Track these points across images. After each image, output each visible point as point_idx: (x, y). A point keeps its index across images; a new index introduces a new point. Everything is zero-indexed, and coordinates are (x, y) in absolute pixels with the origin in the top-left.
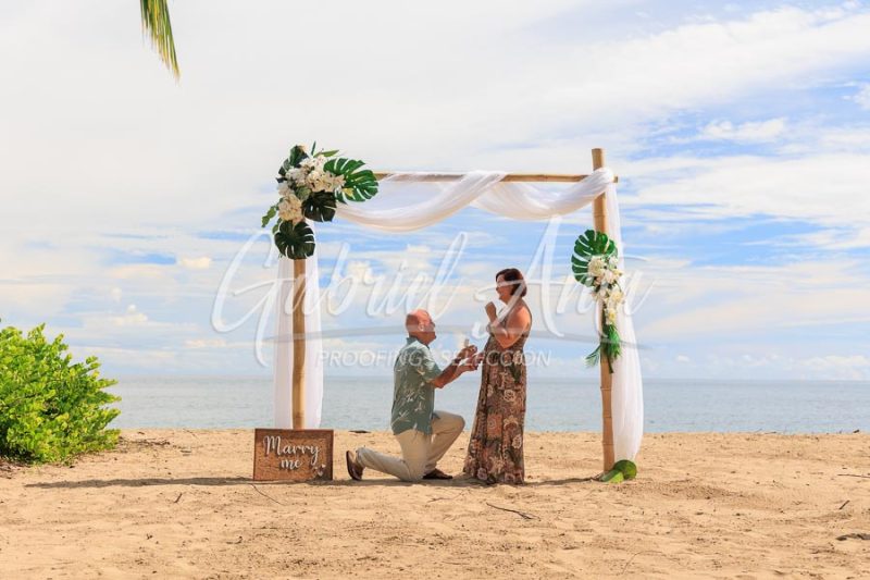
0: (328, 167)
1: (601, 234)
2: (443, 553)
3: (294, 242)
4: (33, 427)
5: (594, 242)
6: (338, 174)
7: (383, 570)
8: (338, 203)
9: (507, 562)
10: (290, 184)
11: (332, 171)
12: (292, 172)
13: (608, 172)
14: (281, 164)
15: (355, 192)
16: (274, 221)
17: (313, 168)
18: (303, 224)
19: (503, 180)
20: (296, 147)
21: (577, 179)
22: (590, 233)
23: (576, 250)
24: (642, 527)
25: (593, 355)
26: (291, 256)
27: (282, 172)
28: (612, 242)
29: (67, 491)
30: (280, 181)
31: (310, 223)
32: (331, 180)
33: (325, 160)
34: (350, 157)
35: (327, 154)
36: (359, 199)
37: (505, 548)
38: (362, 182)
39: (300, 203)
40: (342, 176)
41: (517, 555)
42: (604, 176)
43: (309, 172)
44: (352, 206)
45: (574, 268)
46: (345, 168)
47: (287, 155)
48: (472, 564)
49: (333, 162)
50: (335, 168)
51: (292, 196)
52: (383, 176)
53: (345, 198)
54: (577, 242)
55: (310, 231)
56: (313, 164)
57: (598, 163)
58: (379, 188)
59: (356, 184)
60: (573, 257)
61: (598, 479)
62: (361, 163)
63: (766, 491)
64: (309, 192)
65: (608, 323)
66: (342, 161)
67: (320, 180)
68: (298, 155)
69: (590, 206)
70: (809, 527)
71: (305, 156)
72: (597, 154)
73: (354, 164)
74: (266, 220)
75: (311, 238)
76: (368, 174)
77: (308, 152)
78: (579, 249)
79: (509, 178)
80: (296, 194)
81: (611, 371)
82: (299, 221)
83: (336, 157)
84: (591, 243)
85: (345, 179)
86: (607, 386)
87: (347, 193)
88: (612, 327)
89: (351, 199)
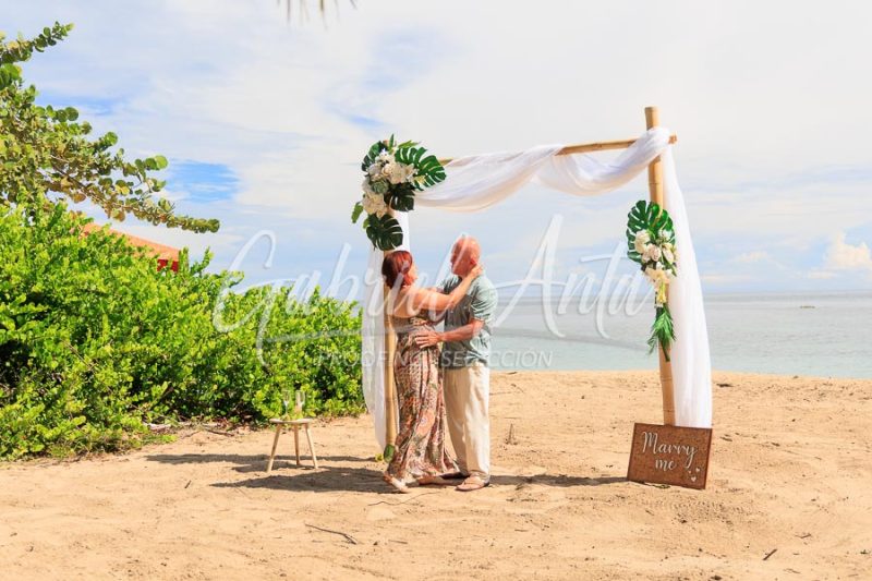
0: (398, 157)
1: (654, 203)
3: (382, 234)
5: (645, 215)
6: (407, 163)
8: (416, 192)
10: (369, 179)
11: (401, 161)
13: (661, 133)
15: (427, 177)
16: (364, 216)
17: (387, 162)
18: (387, 216)
19: (560, 153)
20: (378, 142)
21: (630, 143)
22: (641, 204)
25: (651, 341)
26: (382, 248)
27: (364, 169)
28: (665, 212)
31: (398, 215)
32: (403, 171)
36: (432, 184)
38: (433, 170)
39: (381, 196)
40: (412, 164)
42: (654, 139)
43: (382, 166)
44: (428, 192)
45: (627, 244)
46: (411, 157)
50: (403, 158)
51: (371, 192)
53: (421, 186)
54: (629, 215)
55: (396, 222)
56: (386, 158)
57: (650, 125)
58: (446, 173)
59: (426, 170)
60: (628, 231)
62: (423, 150)
64: (387, 185)
65: (659, 304)
66: (405, 151)
67: (396, 172)
69: (646, 172)
72: (649, 112)
73: (416, 152)
74: (355, 216)
75: (399, 229)
76: (432, 159)
78: (630, 223)
79: (566, 151)
80: (373, 189)
81: (668, 359)
82: (384, 214)
83: (400, 146)
84: (642, 216)
85: (415, 167)
86: (666, 376)
87: (421, 181)
88: (664, 308)
89: (426, 186)
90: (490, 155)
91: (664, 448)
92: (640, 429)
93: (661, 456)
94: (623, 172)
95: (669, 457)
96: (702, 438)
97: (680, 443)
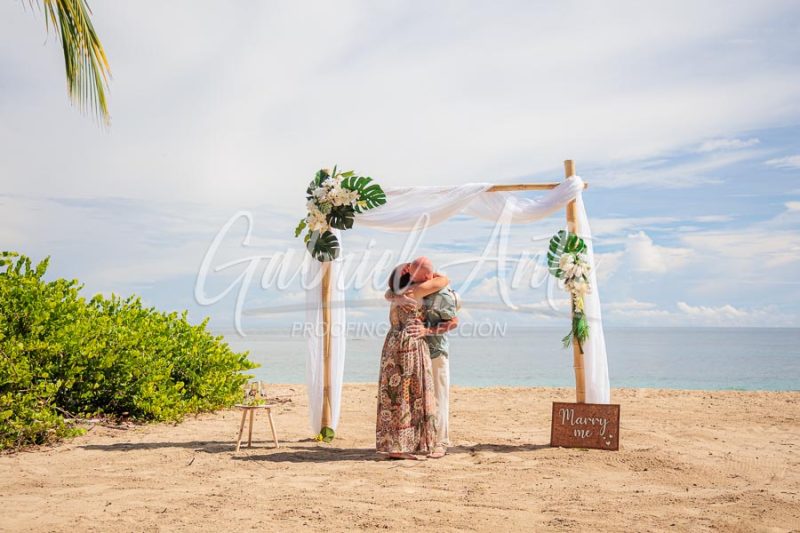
0: (344, 185)
1: (573, 233)
3: (324, 246)
5: (566, 241)
6: (352, 190)
8: (356, 213)
10: (315, 201)
11: (347, 187)
12: (318, 191)
13: (578, 181)
14: (308, 185)
15: (368, 203)
16: (305, 231)
17: (333, 187)
18: (328, 233)
19: (489, 190)
20: (321, 171)
21: (552, 186)
22: (561, 233)
23: (551, 249)
25: (566, 338)
26: (320, 259)
27: (309, 191)
28: (581, 240)
30: (309, 199)
31: (336, 232)
32: (347, 195)
33: (343, 179)
35: (343, 175)
36: (371, 207)
38: (374, 196)
39: (324, 217)
40: (356, 191)
42: (573, 184)
43: (329, 191)
44: (366, 214)
45: (549, 264)
46: (358, 184)
47: (313, 177)
49: (346, 180)
50: (349, 185)
51: (317, 211)
52: (393, 193)
53: (361, 209)
54: (551, 241)
55: (335, 238)
56: (332, 184)
57: (569, 173)
58: (387, 199)
59: (368, 197)
60: (549, 254)
62: (369, 180)
64: (330, 206)
65: (578, 310)
66: (354, 179)
67: (340, 196)
68: (323, 175)
69: (564, 210)
71: (328, 177)
72: (569, 164)
73: (363, 181)
74: (299, 230)
75: (336, 244)
76: (377, 188)
77: (330, 173)
78: (553, 247)
79: (495, 188)
80: (320, 209)
81: (582, 352)
82: (325, 231)
83: (350, 176)
84: (563, 242)
85: (359, 193)
86: (579, 365)
87: (362, 205)
88: (582, 313)
89: (365, 209)
90: (425, 188)
91: (579, 420)
92: (557, 407)
93: (579, 427)
94: (547, 208)
95: (585, 427)
96: (612, 412)
97: (594, 416)
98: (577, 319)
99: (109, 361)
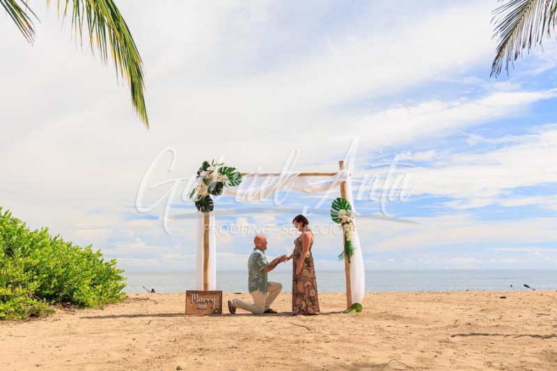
0: (220, 170)
1: (344, 199)
2: (268, 345)
3: (204, 205)
4: (85, 291)
5: (341, 204)
6: (224, 174)
7: (240, 353)
8: (224, 187)
9: (297, 349)
10: (203, 178)
11: (221, 172)
12: (203, 173)
14: (198, 170)
15: (232, 182)
16: (195, 196)
17: (213, 171)
18: (208, 196)
20: (205, 162)
22: (338, 199)
24: (362, 332)
25: (341, 255)
26: (203, 211)
27: (199, 173)
28: (349, 203)
29: (99, 320)
30: (198, 177)
31: (211, 196)
32: (221, 177)
33: (218, 167)
34: (229, 165)
35: (219, 165)
36: (234, 185)
37: (297, 342)
38: (236, 178)
39: (207, 187)
41: (302, 345)
43: (210, 173)
45: (332, 215)
46: (227, 171)
47: (201, 166)
48: (281, 349)
49: (221, 168)
50: (223, 171)
51: (204, 184)
52: (245, 174)
53: (227, 185)
54: (333, 203)
55: (211, 200)
56: (213, 169)
57: (342, 167)
59: (232, 178)
60: (332, 210)
61: (344, 312)
62: (234, 169)
63: (422, 316)
64: (211, 182)
65: (348, 240)
66: (226, 168)
67: (216, 177)
68: (206, 165)
70: (439, 331)
71: (209, 166)
72: (341, 163)
73: (231, 169)
74: (191, 195)
75: (212, 203)
76: (238, 173)
77: (210, 164)
78: (334, 206)
79: (301, 175)
81: (350, 262)
82: (206, 195)
83: (223, 166)
84: (339, 204)
85: (227, 176)
86: (348, 270)
87: (228, 182)
88: (350, 242)
89: (230, 185)
98: (347, 244)
99: (61, 271)
